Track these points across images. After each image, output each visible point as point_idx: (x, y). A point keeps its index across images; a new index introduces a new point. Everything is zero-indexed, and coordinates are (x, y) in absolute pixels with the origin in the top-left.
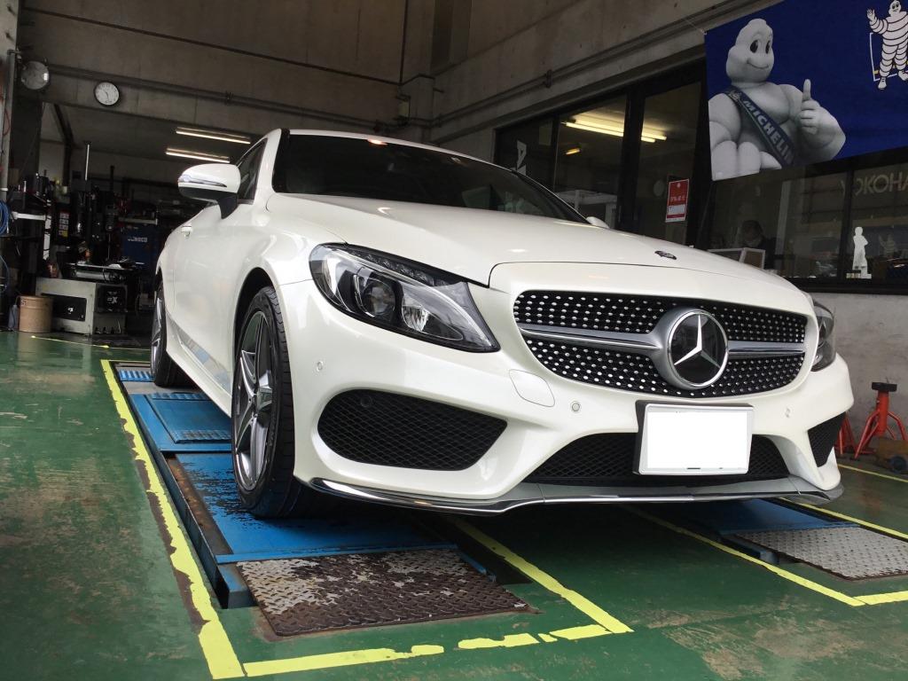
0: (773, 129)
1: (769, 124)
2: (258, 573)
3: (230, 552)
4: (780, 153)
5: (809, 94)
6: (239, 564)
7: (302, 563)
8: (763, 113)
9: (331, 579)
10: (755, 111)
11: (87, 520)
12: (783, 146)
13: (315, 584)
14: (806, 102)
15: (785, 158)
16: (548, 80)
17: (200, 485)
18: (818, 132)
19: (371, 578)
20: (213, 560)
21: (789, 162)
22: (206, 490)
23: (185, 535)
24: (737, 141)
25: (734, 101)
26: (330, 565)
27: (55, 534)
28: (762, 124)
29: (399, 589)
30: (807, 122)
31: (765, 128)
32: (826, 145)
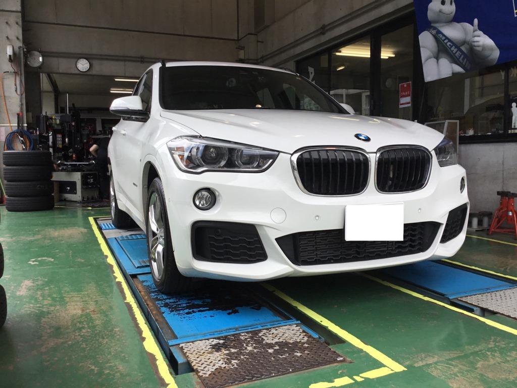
0: (456, 49)
1: (454, 47)
2: (192, 350)
3: (176, 337)
4: (462, 63)
5: (476, 27)
6: (181, 346)
7: (216, 341)
8: (450, 40)
9: (233, 350)
10: (445, 40)
11: (95, 324)
12: (463, 59)
13: (224, 355)
14: (476, 32)
15: (466, 66)
16: (323, 30)
17: (153, 294)
18: (483, 50)
19: (255, 348)
20: (167, 343)
21: (468, 68)
22: (157, 297)
23: (149, 329)
24: (437, 58)
25: (433, 35)
26: (231, 342)
27: (79, 335)
28: (450, 47)
29: (271, 354)
30: (476, 44)
31: (452, 49)
32: (489, 56)
